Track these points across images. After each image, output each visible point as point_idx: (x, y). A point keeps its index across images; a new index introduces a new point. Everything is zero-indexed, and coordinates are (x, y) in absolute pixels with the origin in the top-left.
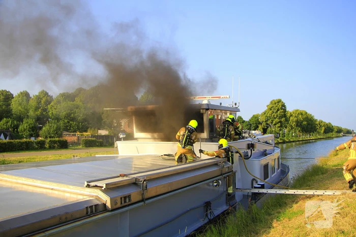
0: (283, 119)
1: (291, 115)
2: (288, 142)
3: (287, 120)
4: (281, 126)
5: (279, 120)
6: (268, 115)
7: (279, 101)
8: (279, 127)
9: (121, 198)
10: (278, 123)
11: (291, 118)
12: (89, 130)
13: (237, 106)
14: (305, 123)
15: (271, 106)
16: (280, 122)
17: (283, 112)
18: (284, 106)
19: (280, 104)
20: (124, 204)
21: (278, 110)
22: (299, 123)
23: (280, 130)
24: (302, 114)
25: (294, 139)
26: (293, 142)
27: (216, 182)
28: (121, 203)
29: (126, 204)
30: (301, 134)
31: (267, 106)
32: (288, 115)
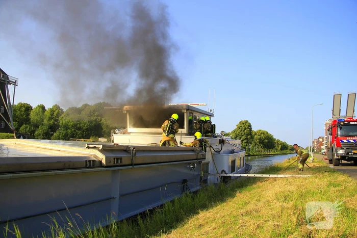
0: (249, 137)
1: (256, 134)
2: (252, 155)
3: (252, 138)
4: (247, 142)
5: (245, 137)
6: (237, 133)
7: (247, 122)
8: (245, 143)
9: (114, 159)
10: (245, 140)
11: (255, 136)
12: (91, 138)
13: (212, 112)
14: (266, 141)
15: (240, 125)
16: (247, 139)
17: (249, 131)
18: (250, 126)
19: (247, 124)
20: (116, 164)
21: (245, 129)
22: (261, 141)
23: (246, 145)
24: (264, 133)
25: (257, 153)
26: (257, 155)
27: (192, 165)
28: (114, 163)
29: (118, 164)
30: (263, 150)
31: (237, 125)
32: (253, 133)
